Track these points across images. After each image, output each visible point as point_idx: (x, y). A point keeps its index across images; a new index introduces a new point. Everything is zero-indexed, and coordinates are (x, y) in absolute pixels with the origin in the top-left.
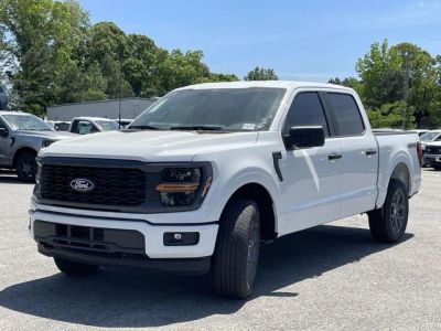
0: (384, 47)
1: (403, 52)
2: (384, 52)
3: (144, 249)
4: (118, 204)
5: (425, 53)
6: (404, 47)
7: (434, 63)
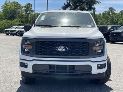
0: (9, 2)
1: (14, 4)
2: (9, 3)
3: (91, 71)
4: (78, 55)
5: (20, 5)
6: (14, 3)
7: (23, 8)
